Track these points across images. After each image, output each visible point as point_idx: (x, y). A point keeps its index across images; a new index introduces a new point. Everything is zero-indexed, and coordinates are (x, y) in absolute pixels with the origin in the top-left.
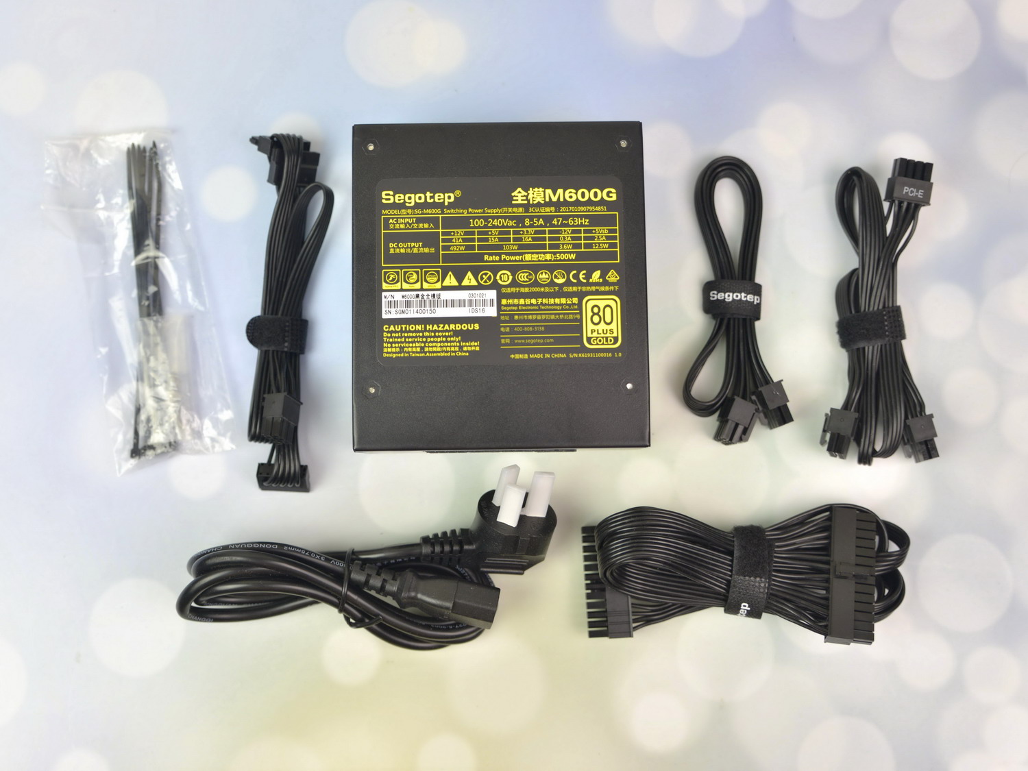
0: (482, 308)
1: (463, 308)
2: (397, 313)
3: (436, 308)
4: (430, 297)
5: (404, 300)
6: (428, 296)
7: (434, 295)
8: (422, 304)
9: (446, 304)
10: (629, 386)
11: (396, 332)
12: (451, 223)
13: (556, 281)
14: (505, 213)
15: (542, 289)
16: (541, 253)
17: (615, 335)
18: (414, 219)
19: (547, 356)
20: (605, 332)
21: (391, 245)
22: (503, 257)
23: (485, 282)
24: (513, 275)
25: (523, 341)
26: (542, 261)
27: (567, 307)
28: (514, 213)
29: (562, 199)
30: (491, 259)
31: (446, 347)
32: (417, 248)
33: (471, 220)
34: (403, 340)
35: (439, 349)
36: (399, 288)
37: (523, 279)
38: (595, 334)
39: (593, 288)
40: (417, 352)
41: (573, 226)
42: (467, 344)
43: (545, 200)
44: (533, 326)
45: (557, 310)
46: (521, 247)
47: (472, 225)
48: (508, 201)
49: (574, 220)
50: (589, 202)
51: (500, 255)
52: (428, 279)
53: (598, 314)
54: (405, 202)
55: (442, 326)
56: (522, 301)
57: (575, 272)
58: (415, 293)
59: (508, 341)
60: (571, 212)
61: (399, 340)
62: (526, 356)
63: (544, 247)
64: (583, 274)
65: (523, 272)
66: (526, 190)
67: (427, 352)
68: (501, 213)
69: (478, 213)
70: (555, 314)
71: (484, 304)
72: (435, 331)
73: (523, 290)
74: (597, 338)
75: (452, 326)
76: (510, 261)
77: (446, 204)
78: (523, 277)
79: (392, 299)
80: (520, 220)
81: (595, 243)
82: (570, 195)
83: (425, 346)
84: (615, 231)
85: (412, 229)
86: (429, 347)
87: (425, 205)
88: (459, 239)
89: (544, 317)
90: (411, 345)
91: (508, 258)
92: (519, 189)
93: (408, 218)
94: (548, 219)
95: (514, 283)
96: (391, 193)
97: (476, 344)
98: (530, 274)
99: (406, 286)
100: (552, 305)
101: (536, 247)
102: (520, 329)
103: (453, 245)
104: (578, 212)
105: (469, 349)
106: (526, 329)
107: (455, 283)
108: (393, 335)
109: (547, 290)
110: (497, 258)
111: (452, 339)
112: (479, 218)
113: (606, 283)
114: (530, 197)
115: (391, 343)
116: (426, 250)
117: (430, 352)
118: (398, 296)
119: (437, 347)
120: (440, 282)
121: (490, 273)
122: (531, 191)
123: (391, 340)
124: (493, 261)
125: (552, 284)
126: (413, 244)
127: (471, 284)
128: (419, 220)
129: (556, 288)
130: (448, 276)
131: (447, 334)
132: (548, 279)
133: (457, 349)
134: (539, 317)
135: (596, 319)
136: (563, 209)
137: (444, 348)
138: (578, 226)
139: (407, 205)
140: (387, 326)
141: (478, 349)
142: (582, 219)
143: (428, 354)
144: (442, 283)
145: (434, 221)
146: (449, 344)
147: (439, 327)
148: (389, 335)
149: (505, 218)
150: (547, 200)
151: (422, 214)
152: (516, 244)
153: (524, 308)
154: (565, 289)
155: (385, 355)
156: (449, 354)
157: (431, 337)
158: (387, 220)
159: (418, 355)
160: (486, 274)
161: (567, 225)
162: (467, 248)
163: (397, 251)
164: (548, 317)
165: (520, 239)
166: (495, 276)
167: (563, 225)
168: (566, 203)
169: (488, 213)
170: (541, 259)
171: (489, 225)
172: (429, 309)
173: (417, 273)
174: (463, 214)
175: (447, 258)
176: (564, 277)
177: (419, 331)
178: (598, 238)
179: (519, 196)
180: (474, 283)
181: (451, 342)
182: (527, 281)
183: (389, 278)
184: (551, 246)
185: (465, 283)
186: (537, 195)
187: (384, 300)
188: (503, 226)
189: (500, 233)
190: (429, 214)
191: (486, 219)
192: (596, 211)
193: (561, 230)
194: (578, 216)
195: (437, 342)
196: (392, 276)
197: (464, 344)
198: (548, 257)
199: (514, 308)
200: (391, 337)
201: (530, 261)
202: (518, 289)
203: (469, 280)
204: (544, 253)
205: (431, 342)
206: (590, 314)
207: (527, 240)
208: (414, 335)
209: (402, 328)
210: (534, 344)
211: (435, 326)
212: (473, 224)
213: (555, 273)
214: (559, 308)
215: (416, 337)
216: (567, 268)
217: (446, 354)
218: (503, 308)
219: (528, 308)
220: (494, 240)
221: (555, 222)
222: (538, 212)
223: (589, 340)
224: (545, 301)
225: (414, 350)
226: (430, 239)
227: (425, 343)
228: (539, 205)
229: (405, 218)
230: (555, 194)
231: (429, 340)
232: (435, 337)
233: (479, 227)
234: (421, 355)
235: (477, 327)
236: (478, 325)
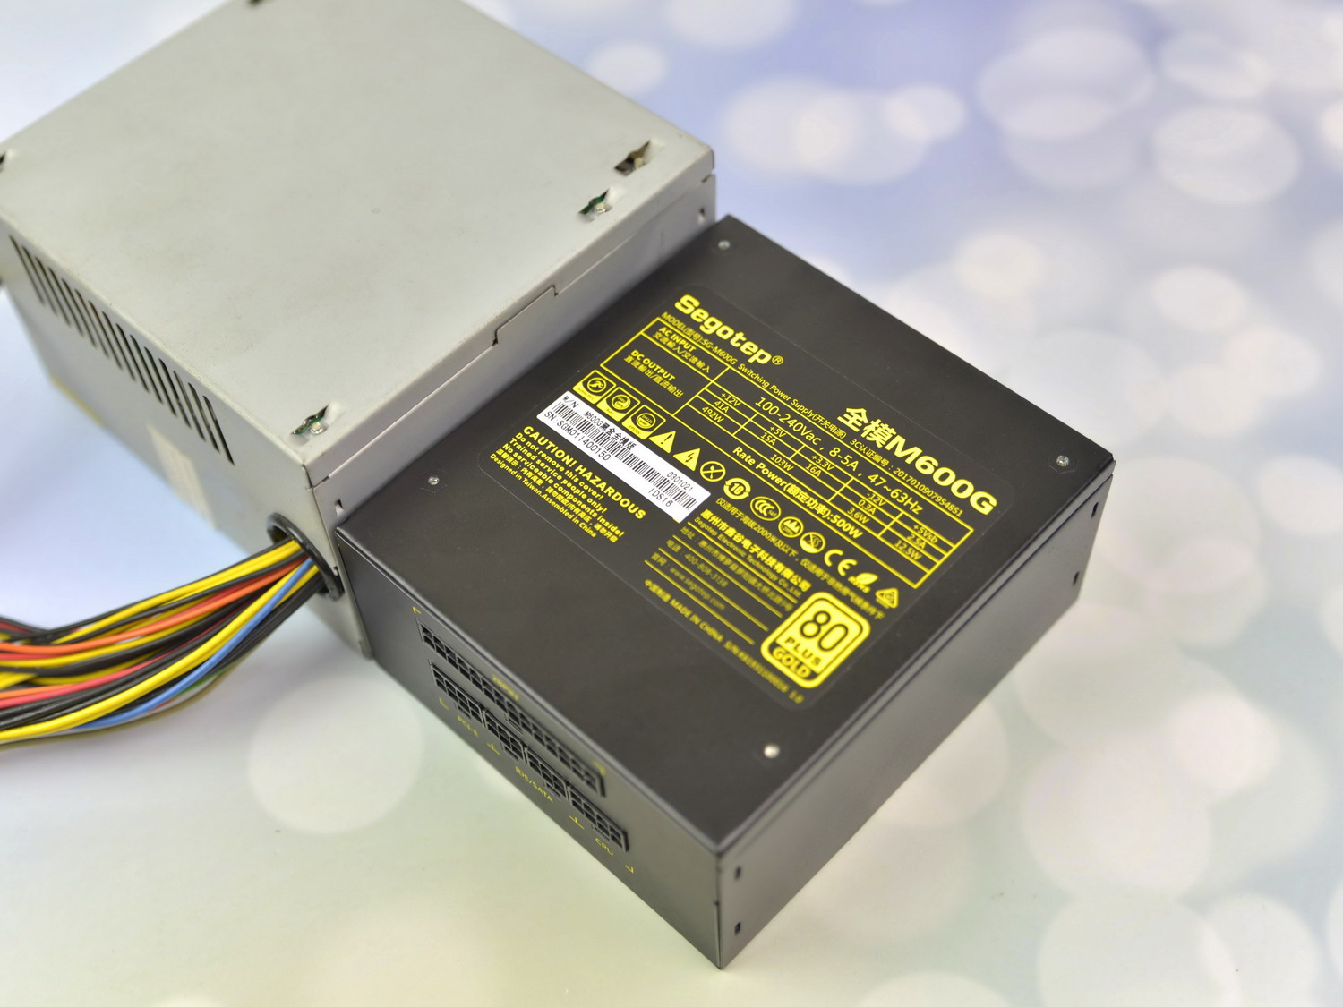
0: (670, 499)
1: (646, 481)
2: (560, 424)
3: (613, 456)
4: (619, 440)
5: (585, 418)
6: (618, 435)
7: (627, 440)
9: (630, 460)
10: (770, 751)
11: (535, 443)
12: (732, 382)
13: (803, 544)
14: (816, 422)
15: (773, 539)
16: (815, 497)
17: (817, 669)
18: (693, 348)
19: (696, 619)
20: (807, 654)
21: (635, 353)
22: (761, 466)
23: (708, 475)
24: (752, 495)
25: (682, 577)
26: (808, 508)
27: (785, 585)
28: (828, 430)
30: (743, 456)
31: (577, 506)
32: (663, 378)
33: (764, 399)
34: (534, 458)
35: (565, 502)
36: (593, 402)
37: (760, 509)
38: (790, 647)
39: (846, 591)
40: (535, 484)
41: (894, 501)
42: (607, 524)
43: (884, 446)
44: (714, 571)
45: (767, 577)
46: (796, 472)
47: (758, 404)
48: (834, 413)
49: (901, 494)
50: (945, 492)
51: (759, 460)
52: (639, 419)
53: (819, 625)
54: (702, 323)
55: (598, 479)
56: (731, 532)
57: (840, 553)
58: (606, 421)
59: (662, 561)
60: (908, 483)
61: (529, 454)
62: (666, 597)
63: (828, 494)
64: (850, 565)
65: (768, 501)
66: (871, 417)
67: (547, 493)
68: (811, 418)
69: (781, 398)
70: (760, 580)
71: (677, 498)
72: (584, 479)
73: (746, 520)
74: (788, 652)
75: (610, 490)
76: (765, 477)
77: (751, 360)
78: (762, 506)
79: (571, 407)
80: (827, 443)
81: (903, 541)
82: (926, 464)
83: (552, 485)
84: (947, 548)
85: (680, 356)
86: (556, 489)
87: (725, 345)
88: (726, 406)
89: (740, 571)
90: (536, 470)
91: (765, 471)
92: (863, 411)
93: (687, 341)
94: (866, 469)
95: (743, 505)
96: (696, 303)
97: (618, 532)
98: (776, 511)
99: (603, 406)
100: (768, 567)
101: (818, 488)
102: (694, 561)
103: (710, 408)
104: (917, 490)
105: (603, 531)
106: (701, 566)
107: (667, 447)
108: (529, 444)
109: (780, 544)
110: (752, 462)
111: (594, 504)
112: (776, 403)
113: (870, 597)
114: (868, 429)
115: (516, 450)
116: (672, 389)
117: (550, 495)
118: (582, 409)
119: (565, 497)
120: (650, 433)
121: (724, 470)
122: (875, 424)
123: (519, 447)
124: (742, 461)
125: (794, 543)
126: (662, 371)
127: (687, 464)
128: (698, 353)
129: (794, 552)
130: (668, 434)
131: (594, 493)
132: (795, 533)
133: (588, 519)
134: (733, 567)
135: (811, 629)
136: (899, 471)
137: (572, 506)
138: (901, 505)
139: (702, 328)
140: (532, 430)
141: (614, 539)
142: (913, 501)
143: (545, 496)
144: (651, 436)
145: (715, 367)
146: (584, 506)
147: (592, 477)
148: (523, 440)
149: (810, 426)
150: (889, 447)
151: (710, 350)
152: (793, 465)
153: (725, 541)
154: (805, 563)
155: (493, 457)
156: (570, 517)
157: (570, 480)
158: (659, 325)
159: (532, 487)
160: (717, 467)
161: (887, 495)
162: (726, 423)
163: (636, 364)
164: (746, 576)
165: (805, 464)
166: (727, 478)
167: (880, 490)
168: (911, 469)
169: (793, 406)
170: (809, 504)
171: (780, 420)
172: (603, 450)
173: (633, 402)
174: (761, 384)
175: (686, 415)
176: (818, 547)
177: (563, 464)
178: (914, 540)
179: (854, 417)
180: (692, 465)
181: (589, 505)
182: (762, 515)
183: (593, 382)
184: (838, 501)
185: (681, 457)
186: (880, 433)
187: (561, 399)
188: (798, 434)
189: (786, 438)
190: (717, 355)
191: (784, 410)
192: (943, 507)
193: (871, 493)
194: (911, 494)
195: (571, 492)
196: (599, 384)
197: (603, 521)
198: (822, 509)
199: (711, 531)
200: (523, 444)
201: (791, 496)
202: (741, 514)
203: (690, 458)
204: (820, 501)
205: (565, 487)
206: (809, 616)
207: (813, 471)
208: (554, 463)
209: (547, 444)
210: (693, 592)
211: (590, 474)
212: (762, 404)
213: (811, 534)
214: (773, 576)
215: (553, 467)
216: (833, 540)
217: (567, 514)
218: (697, 520)
219: (732, 545)
220: (769, 439)
221: (873, 478)
222: (862, 452)
223: (774, 646)
224: (763, 555)
225: (535, 478)
226: (688, 381)
227: (556, 480)
228: (872, 445)
229: (683, 338)
230: (905, 449)
231: (565, 482)
232: (577, 485)
233: (766, 413)
234: (536, 490)
235: (641, 514)
236: (644, 513)
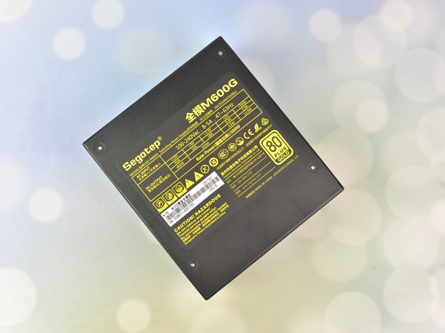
0: (214, 185)
1: (205, 192)
2: (175, 219)
3: (193, 202)
4: (186, 199)
5: (174, 210)
6: (184, 199)
7: (187, 196)
8: (184, 205)
9: (195, 196)
10: (313, 168)
11: (182, 229)
12: (167, 156)
13: (239, 144)
14: (190, 131)
15: (236, 154)
16: (222, 137)
17: (287, 149)
18: (148, 167)
19: (263, 184)
20: (282, 151)
21: (147, 188)
22: (206, 152)
23: (206, 171)
24: (217, 157)
25: (246, 186)
26: (225, 140)
27: (255, 153)
28: (194, 127)
29: (212, 103)
30: (200, 158)
31: (212, 217)
32: (161, 180)
33: (176, 147)
34: (189, 230)
35: (209, 221)
36: (167, 206)
37: (223, 156)
38: (278, 156)
39: (260, 134)
40: (200, 230)
41: (227, 112)
42: (221, 208)
43: (204, 110)
44: (246, 175)
45: (251, 158)
46: (210, 141)
47: (179, 149)
48: (187, 124)
49: (225, 109)
50: (226, 94)
51: (203, 153)
52: (178, 191)
53: (272, 145)
54: (137, 162)
55: (202, 208)
56: (231, 167)
57: (245, 133)
58: (177, 203)
59: (239, 191)
60: (221, 105)
61: (187, 231)
62: (253, 192)
63: (221, 133)
64: (250, 132)
65: (221, 153)
66: (191, 111)
67: (204, 227)
68: (188, 132)
69: (177, 141)
70: (252, 161)
71: (214, 183)
72: (201, 214)
73: (227, 161)
74: (280, 157)
75: (207, 205)
76: (210, 152)
77: (158, 148)
78: (222, 155)
79: (168, 214)
80: (199, 129)
81: (244, 112)
82: (214, 98)
83: (202, 224)
84: (249, 99)
85: (151, 173)
86: (204, 223)
87: (148, 157)
88: (177, 160)
89: (247, 166)
90: (194, 229)
91: (208, 151)
92: (188, 114)
93: (145, 169)
94: (213, 118)
95: (221, 161)
96: (127, 163)
97: (225, 204)
98: (225, 151)
99: (169, 203)
100: (247, 158)
101: (218, 135)
102: (241, 181)
103: (177, 165)
104: (224, 103)
105: (224, 209)
106: (243, 179)
107: (192, 183)
108: (182, 231)
109: (239, 152)
110: (203, 155)
111: (212, 211)
112: (179, 142)
113: (264, 127)
114: (196, 113)
115: (184, 235)
116: (166, 178)
117: (206, 226)
118: (170, 210)
119: (207, 220)
120: (185, 188)
121: (205, 165)
122: (194, 111)
123: (183, 234)
124: (202, 159)
125: (239, 147)
126: (157, 180)
127: (200, 178)
128: (151, 166)
129: (242, 148)
130: (186, 182)
131: (207, 210)
132: (235, 146)
133: (218, 214)
134: (245, 168)
135: (273, 148)
136: (216, 107)
137: (212, 218)
138: (229, 110)
139: (139, 163)
140: (176, 229)
141: (228, 206)
142: (229, 106)
143: (206, 227)
144: (186, 188)
145: (159, 161)
146: (212, 215)
147: (201, 210)
148: (180, 232)
149: (191, 133)
150: (205, 109)
151: (150, 162)
152: (207, 142)
153: (234, 169)
154: (247, 145)
155: (186, 244)
156: (216, 219)
157: (201, 218)
158: (135, 178)
159: (201, 231)
160: (204, 167)
161: (224, 114)
162: (185, 161)
163: (152, 189)
164: (249, 165)
165: (207, 138)
166: (209, 165)
167: (222, 115)
168: (215, 103)
169: (181, 137)
170: (224, 140)
171: (187, 142)
172: (189, 205)
173: (170, 192)
174: (170, 146)
175: (179, 174)
176: (242, 140)
177: (193, 220)
178: (244, 108)
179: (190, 117)
180: (201, 176)
181: (212, 213)
182: (226, 156)
183: (158, 205)
184: (224, 130)
185: (197, 179)
186: (198, 110)
187: (164, 218)
188: (194, 138)
189: (195, 142)
190: (153, 159)
191: (183, 140)
192: (232, 96)
193: (223, 118)
194: (226, 105)
195: (206, 218)
196: (159, 203)
197: (219, 209)
198: (227, 136)
199: (230, 173)
200: (182, 233)
201: (220, 145)
202: (224, 163)
203: (198, 176)
204: (224, 135)
205: (203, 220)
206: (268, 148)
207: (211, 136)
208: (192, 223)
209: (183, 224)
210: (253, 183)
211: (199, 211)
212: (179, 148)
213: (236, 141)
214: (251, 156)
215: (194, 223)
216: (240, 134)
217: (215, 221)
218: (224, 177)
219: (236, 168)
220: (195, 148)
221: (217, 117)
222: (205, 118)
223: (277, 161)
224: (242, 158)
225: (198, 230)
226: (163, 171)
227: (200, 223)
228: (203, 114)
229: (143, 170)
230: (207, 103)
231: (201, 220)
232: (203, 216)
233: (183, 147)
234: (203, 230)
235: (219, 196)
236: (219, 195)
